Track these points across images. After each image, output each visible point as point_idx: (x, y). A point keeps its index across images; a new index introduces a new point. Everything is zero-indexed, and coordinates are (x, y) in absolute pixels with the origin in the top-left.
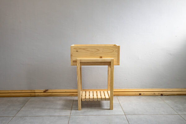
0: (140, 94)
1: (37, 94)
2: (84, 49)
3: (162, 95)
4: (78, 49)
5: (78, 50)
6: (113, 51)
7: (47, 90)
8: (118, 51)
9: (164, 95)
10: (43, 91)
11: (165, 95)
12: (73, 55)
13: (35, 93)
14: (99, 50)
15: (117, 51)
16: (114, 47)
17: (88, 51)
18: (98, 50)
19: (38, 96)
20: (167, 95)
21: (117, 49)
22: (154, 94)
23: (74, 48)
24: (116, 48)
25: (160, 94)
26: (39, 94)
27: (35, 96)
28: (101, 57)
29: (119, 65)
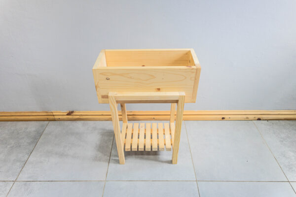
0: (223, 118)
1: (56, 117)
3: (259, 119)
4: (109, 74)
5: (110, 77)
6: (186, 78)
7: (72, 112)
9: (263, 120)
10: (66, 114)
11: (265, 120)
12: (100, 85)
13: (54, 115)
14: (154, 77)
15: (194, 78)
18: (152, 76)
19: (60, 120)
20: (268, 120)
21: (194, 75)
22: (247, 118)
24: (193, 72)
25: (257, 118)
26: (60, 117)
27: (54, 120)
28: (159, 90)
29: (194, 102)
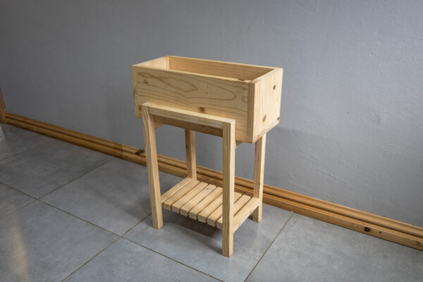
0: (367, 230)
1: (125, 154)
2: (160, 79)
4: (147, 76)
5: (148, 80)
6: (236, 97)
7: (142, 151)
8: (249, 101)
10: (136, 152)
12: (137, 90)
13: (122, 150)
14: (197, 89)
15: (246, 100)
16: (239, 85)
17: (169, 85)
18: (194, 86)
19: (127, 159)
21: (246, 93)
22: (418, 244)
23: (140, 74)
24: (245, 89)
26: (128, 155)
27: (121, 157)
28: (202, 110)
